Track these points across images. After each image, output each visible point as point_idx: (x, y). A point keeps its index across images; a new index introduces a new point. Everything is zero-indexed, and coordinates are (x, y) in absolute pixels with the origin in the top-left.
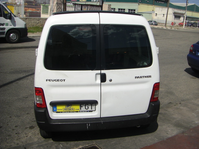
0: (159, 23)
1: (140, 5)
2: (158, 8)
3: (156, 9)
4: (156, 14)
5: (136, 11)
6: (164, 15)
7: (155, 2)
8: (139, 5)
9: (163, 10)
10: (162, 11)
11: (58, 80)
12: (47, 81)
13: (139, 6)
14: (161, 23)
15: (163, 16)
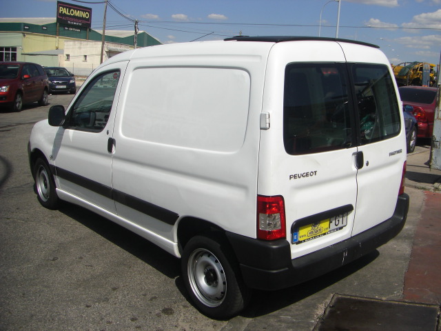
0: (78, 76)
1: (27, 36)
2: (71, 43)
3: (66, 43)
4: (68, 56)
5: (17, 50)
6: (86, 56)
7: (62, 29)
8: (24, 36)
9: (82, 46)
10: (80, 48)
11: (307, 175)
12: (290, 178)
13: (25, 39)
14: (81, 76)
15: (83, 58)
